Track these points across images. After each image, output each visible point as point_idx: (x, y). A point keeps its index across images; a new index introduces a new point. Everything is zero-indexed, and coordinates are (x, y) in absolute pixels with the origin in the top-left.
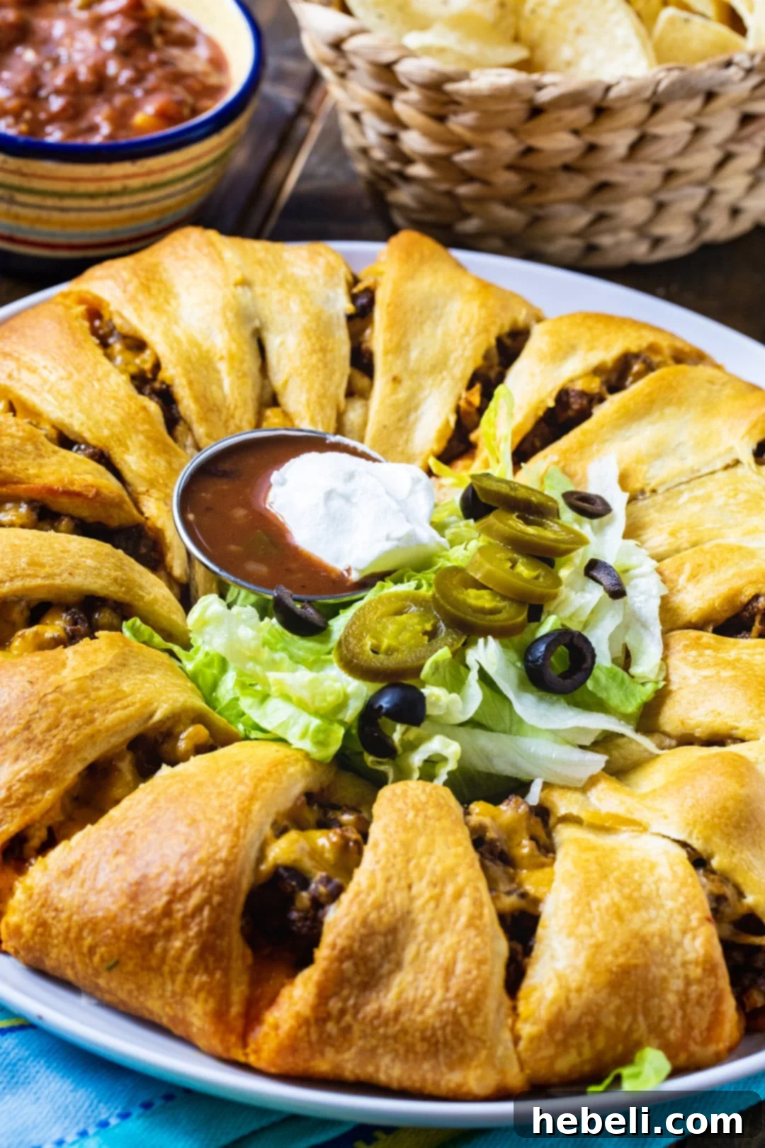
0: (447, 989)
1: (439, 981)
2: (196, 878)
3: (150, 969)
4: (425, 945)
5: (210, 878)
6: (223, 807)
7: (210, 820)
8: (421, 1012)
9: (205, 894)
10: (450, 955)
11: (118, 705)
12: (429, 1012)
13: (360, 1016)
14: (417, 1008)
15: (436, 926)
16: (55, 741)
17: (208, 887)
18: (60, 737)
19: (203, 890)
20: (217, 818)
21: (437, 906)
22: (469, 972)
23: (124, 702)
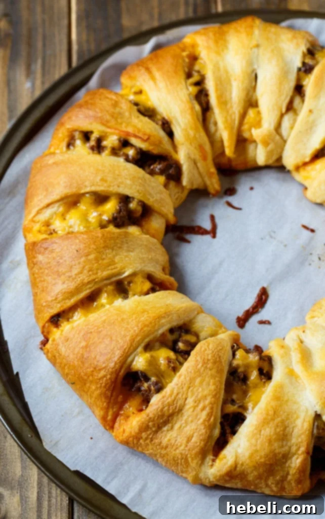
0: (186, 446)
1: (184, 442)
2: (104, 365)
3: (84, 391)
4: (184, 425)
5: (108, 368)
6: (125, 336)
7: (117, 341)
8: (175, 450)
9: (105, 373)
10: (192, 433)
11: (110, 268)
12: (178, 451)
13: (153, 442)
14: (174, 448)
15: (190, 419)
16: (79, 279)
17: (107, 371)
18: (81, 278)
19: (105, 371)
20: (120, 341)
21: (193, 411)
22: (196, 443)
23: (113, 267)
